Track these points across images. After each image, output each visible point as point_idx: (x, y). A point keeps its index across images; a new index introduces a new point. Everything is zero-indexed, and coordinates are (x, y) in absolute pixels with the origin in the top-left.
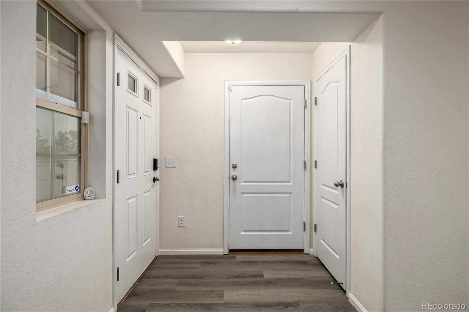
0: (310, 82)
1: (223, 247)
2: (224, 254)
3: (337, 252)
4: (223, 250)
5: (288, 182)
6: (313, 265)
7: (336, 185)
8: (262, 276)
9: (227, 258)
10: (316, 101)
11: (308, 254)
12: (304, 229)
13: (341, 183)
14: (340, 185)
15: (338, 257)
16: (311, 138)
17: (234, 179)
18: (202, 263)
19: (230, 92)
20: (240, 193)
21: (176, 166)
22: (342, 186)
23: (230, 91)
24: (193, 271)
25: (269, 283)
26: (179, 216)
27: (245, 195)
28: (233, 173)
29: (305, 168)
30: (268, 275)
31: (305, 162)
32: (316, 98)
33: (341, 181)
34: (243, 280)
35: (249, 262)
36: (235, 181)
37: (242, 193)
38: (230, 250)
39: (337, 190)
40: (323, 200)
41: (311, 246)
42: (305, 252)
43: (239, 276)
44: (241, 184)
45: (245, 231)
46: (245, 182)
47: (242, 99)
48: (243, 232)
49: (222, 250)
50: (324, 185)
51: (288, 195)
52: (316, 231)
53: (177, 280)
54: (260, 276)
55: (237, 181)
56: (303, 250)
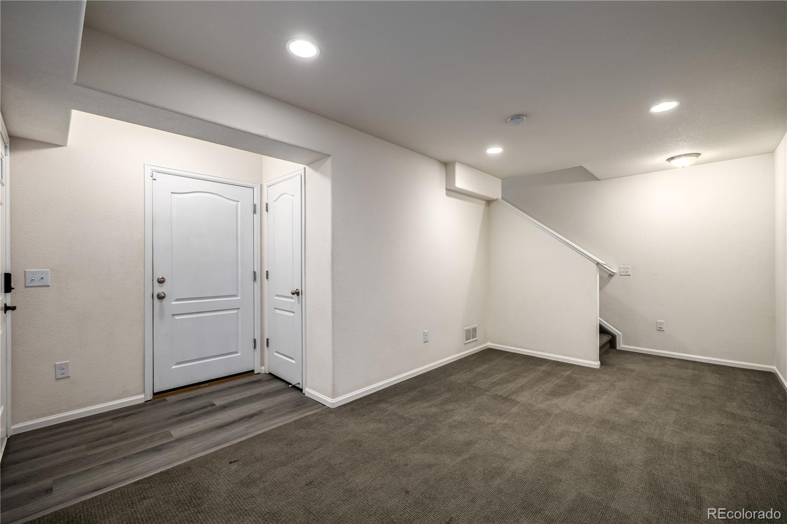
0: (259, 185)
1: (144, 392)
2: (145, 402)
3: (292, 357)
4: (144, 396)
5: (235, 296)
6: (267, 381)
7: (293, 294)
8: (214, 405)
9: (153, 404)
10: (267, 207)
11: (259, 373)
12: (255, 347)
13: (297, 291)
14: (296, 293)
15: (294, 362)
16: (261, 247)
17: (161, 297)
18: (112, 419)
19: (154, 181)
20: (171, 316)
21: (50, 285)
22: (298, 294)
23: (154, 179)
24: (104, 430)
25: (224, 408)
26: (56, 363)
27: (177, 318)
28: (159, 289)
29: (255, 279)
30: (218, 402)
31: (255, 273)
32: (267, 204)
33: (297, 290)
34: (191, 415)
35: (190, 399)
36: (161, 300)
37: (173, 315)
38: (154, 394)
39: (292, 298)
40: (277, 311)
41: (262, 364)
42: (256, 372)
43: (182, 414)
44: (171, 303)
45: (178, 363)
46: (177, 300)
47: (172, 193)
48: (175, 365)
49: (142, 396)
50: (277, 296)
51: (235, 311)
52: (268, 346)
53: (84, 446)
54: (210, 406)
55: (165, 301)
56: (253, 371)
